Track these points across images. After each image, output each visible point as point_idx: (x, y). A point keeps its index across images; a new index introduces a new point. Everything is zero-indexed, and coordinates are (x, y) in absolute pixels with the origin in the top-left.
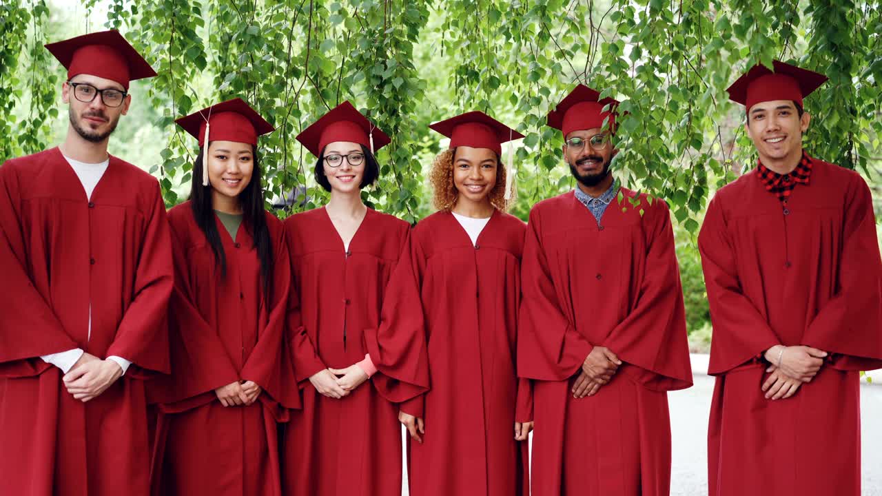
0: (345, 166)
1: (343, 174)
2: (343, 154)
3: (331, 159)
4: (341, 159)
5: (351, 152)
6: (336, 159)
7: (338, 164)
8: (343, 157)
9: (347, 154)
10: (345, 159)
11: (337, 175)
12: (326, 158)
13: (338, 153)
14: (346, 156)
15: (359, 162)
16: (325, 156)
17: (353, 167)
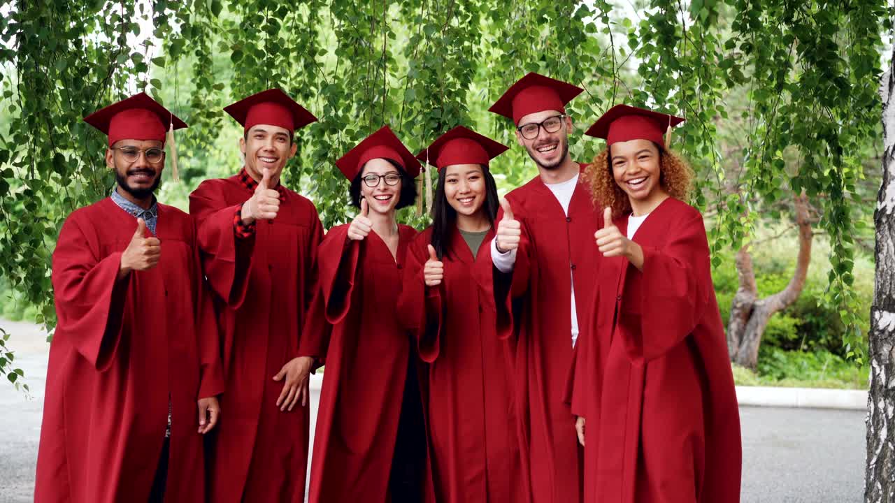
0: (382, 186)
1: (381, 193)
2: (380, 175)
3: (368, 180)
4: (378, 179)
5: (388, 173)
6: (374, 179)
7: (375, 184)
8: (380, 177)
9: (384, 174)
10: (382, 179)
11: (374, 194)
12: (364, 179)
13: (375, 174)
14: (383, 176)
15: (394, 182)
16: (363, 176)
17: (390, 187)
